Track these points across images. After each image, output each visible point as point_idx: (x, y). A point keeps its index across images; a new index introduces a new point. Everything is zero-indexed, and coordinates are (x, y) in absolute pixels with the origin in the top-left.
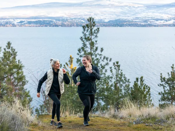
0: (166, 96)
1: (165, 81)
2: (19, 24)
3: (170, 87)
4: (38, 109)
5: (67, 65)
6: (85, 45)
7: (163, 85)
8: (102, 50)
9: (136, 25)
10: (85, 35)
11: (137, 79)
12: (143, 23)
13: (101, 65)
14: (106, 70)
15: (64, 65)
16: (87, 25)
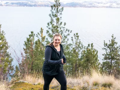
0: (107, 56)
1: (107, 46)
2: (5, 4)
3: (110, 50)
4: (18, 66)
5: (39, 34)
6: (52, 20)
7: (105, 49)
8: (65, 24)
9: (85, 6)
10: (53, 12)
11: (89, 45)
12: (89, 5)
13: (64, 35)
14: (68, 39)
15: (37, 35)
16: (54, 5)
